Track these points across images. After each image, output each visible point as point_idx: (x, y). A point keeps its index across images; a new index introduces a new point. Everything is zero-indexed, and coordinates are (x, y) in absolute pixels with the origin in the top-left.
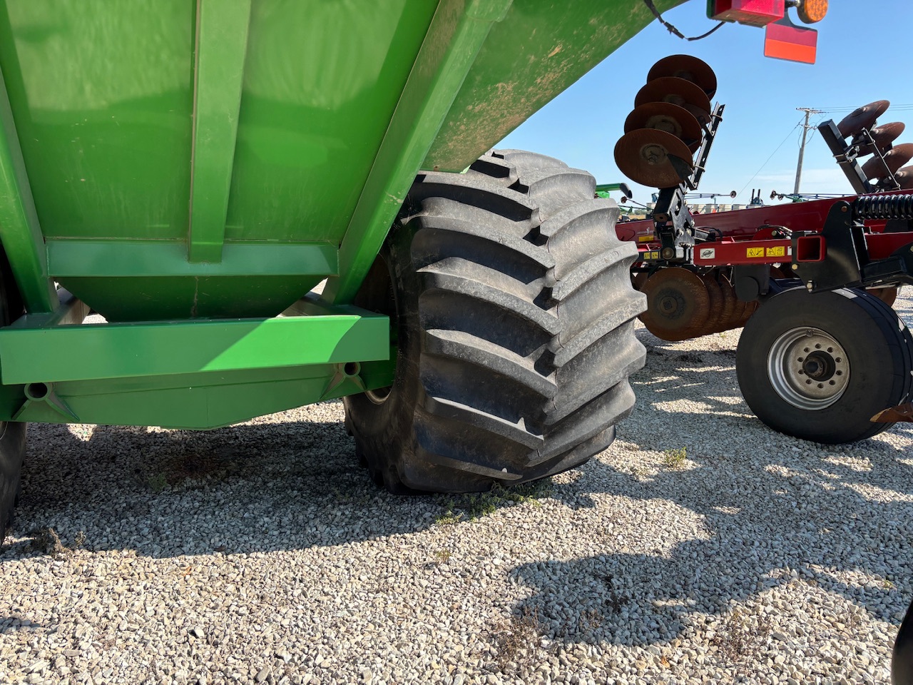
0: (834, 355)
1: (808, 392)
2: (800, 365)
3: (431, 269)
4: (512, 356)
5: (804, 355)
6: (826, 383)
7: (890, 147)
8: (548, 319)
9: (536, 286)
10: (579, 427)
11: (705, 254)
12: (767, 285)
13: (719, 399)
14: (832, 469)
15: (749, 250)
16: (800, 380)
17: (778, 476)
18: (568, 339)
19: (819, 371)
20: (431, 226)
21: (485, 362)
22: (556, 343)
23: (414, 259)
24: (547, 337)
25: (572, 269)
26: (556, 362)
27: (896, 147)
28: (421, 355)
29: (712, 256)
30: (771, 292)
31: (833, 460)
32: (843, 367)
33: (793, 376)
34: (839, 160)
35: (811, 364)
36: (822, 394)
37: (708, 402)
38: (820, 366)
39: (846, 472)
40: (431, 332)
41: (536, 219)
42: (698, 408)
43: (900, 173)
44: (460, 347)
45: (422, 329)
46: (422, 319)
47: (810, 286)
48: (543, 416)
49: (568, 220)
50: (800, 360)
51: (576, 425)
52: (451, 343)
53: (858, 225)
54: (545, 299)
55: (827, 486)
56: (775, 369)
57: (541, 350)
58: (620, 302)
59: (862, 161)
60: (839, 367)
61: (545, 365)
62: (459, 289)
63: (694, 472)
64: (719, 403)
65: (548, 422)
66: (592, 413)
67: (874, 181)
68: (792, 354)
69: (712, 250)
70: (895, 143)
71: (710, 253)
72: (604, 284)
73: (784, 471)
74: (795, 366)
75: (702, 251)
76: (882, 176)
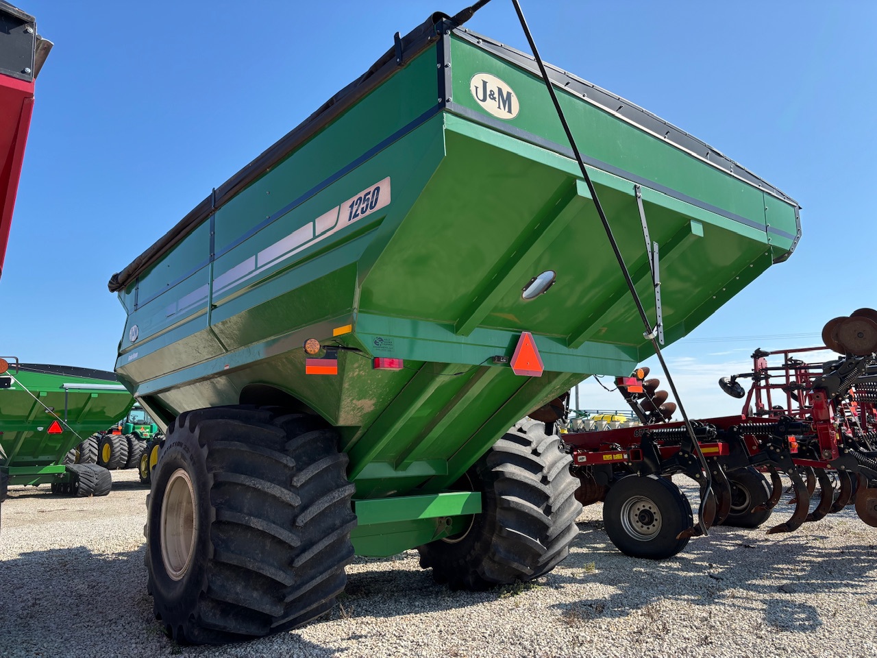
0: (652, 511)
1: (643, 533)
2: (637, 518)
3: (499, 469)
4: (535, 508)
5: (638, 512)
6: (651, 526)
7: (654, 394)
8: (547, 489)
9: (539, 476)
10: (559, 543)
11: (580, 459)
12: (612, 476)
13: (593, 545)
14: (663, 568)
15: (604, 456)
16: (638, 526)
17: (640, 572)
18: (555, 499)
19: (647, 520)
20: (497, 450)
21: (527, 511)
22: (551, 501)
23: (489, 465)
24: (547, 497)
25: (552, 468)
26: (552, 511)
27: (657, 393)
28: (497, 509)
29: (585, 460)
30: (615, 480)
31: (661, 564)
32: (657, 516)
33: (634, 525)
34: (628, 401)
35: (643, 516)
36: (650, 533)
37: (588, 548)
38: (646, 517)
39: (670, 568)
40: (503, 497)
41: (534, 445)
42: (585, 550)
43: (661, 407)
44: (517, 503)
45: (497, 496)
46: (497, 492)
47: (639, 473)
48: (547, 537)
49: (546, 446)
50: (636, 515)
51: (557, 542)
52: (513, 502)
53: (655, 443)
54: (545, 480)
55: (664, 573)
56: (624, 520)
57: (545, 505)
58: (570, 483)
59: (639, 401)
60: (656, 517)
61: (548, 511)
62: (513, 477)
63: (599, 574)
64: (594, 547)
65: (550, 540)
66: (563, 537)
67: (648, 413)
68: (632, 512)
69: (584, 457)
70: (656, 391)
71: (583, 458)
72: (563, 474)
73: (643, 570)
74: (634, 519)
75: (579, 457)
76: (652, 410)
